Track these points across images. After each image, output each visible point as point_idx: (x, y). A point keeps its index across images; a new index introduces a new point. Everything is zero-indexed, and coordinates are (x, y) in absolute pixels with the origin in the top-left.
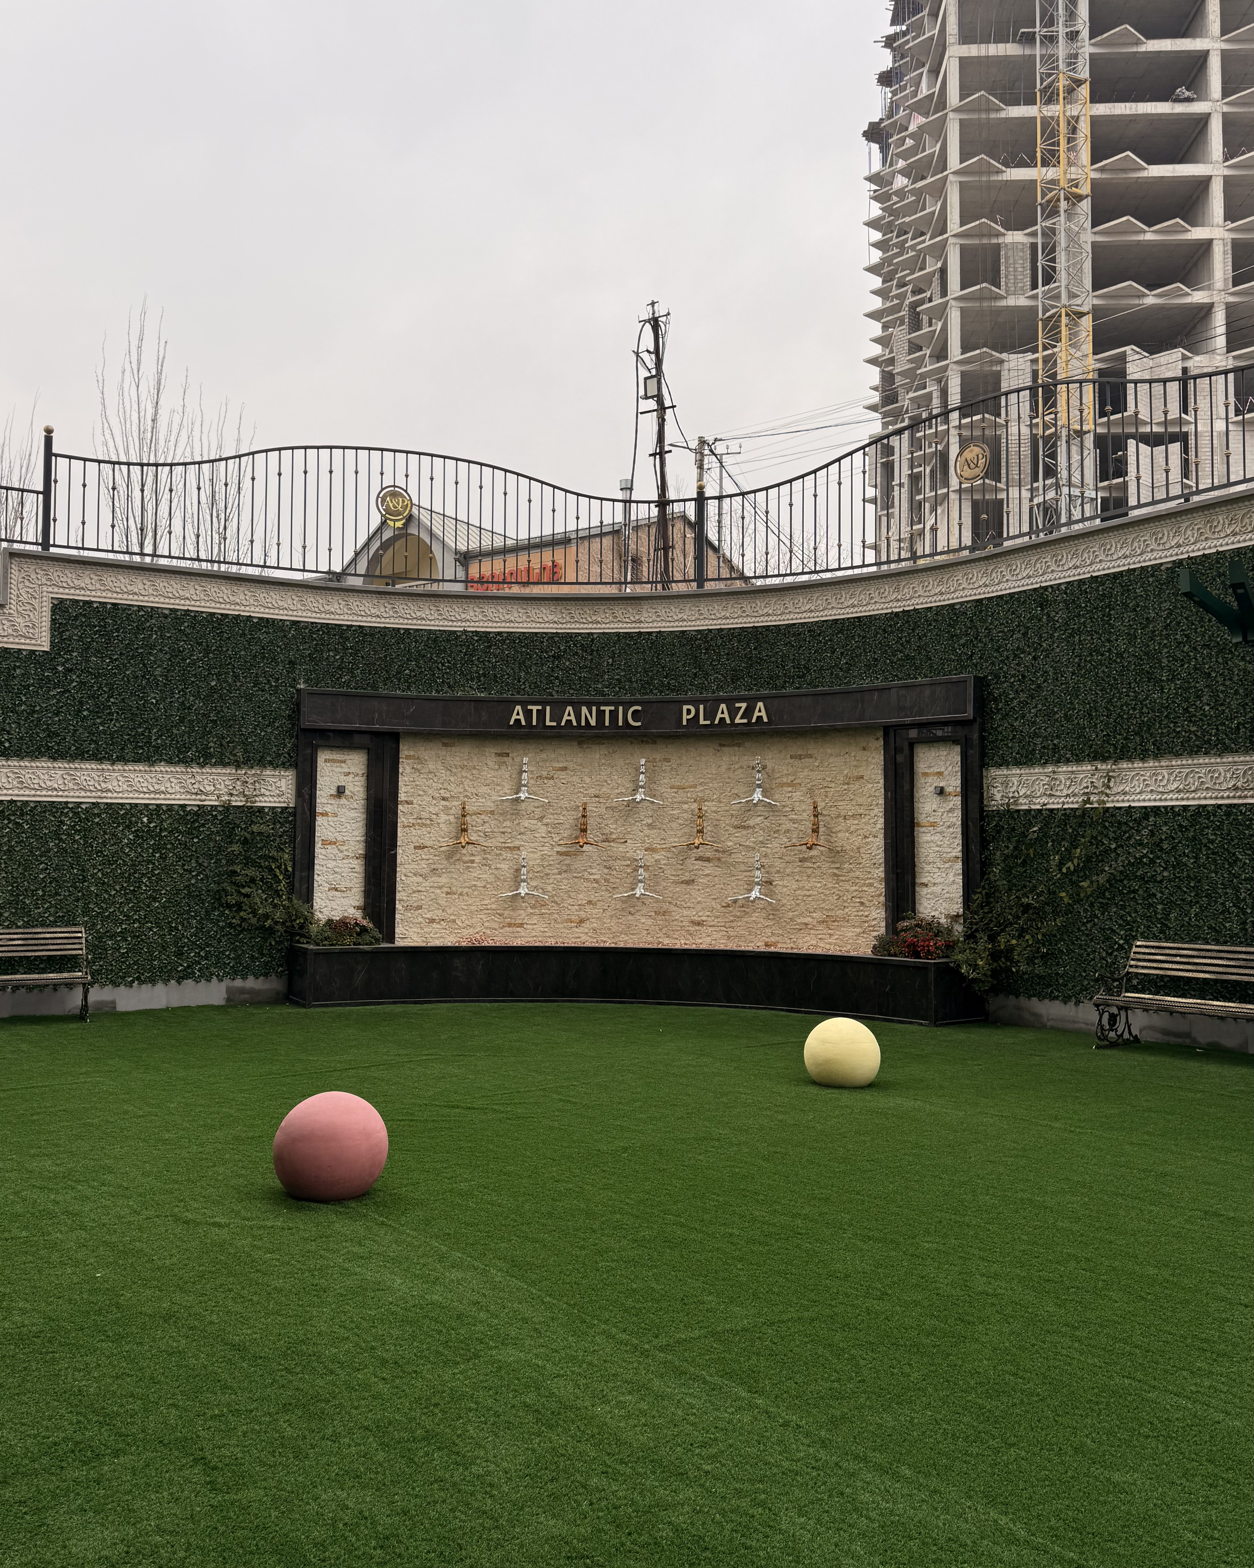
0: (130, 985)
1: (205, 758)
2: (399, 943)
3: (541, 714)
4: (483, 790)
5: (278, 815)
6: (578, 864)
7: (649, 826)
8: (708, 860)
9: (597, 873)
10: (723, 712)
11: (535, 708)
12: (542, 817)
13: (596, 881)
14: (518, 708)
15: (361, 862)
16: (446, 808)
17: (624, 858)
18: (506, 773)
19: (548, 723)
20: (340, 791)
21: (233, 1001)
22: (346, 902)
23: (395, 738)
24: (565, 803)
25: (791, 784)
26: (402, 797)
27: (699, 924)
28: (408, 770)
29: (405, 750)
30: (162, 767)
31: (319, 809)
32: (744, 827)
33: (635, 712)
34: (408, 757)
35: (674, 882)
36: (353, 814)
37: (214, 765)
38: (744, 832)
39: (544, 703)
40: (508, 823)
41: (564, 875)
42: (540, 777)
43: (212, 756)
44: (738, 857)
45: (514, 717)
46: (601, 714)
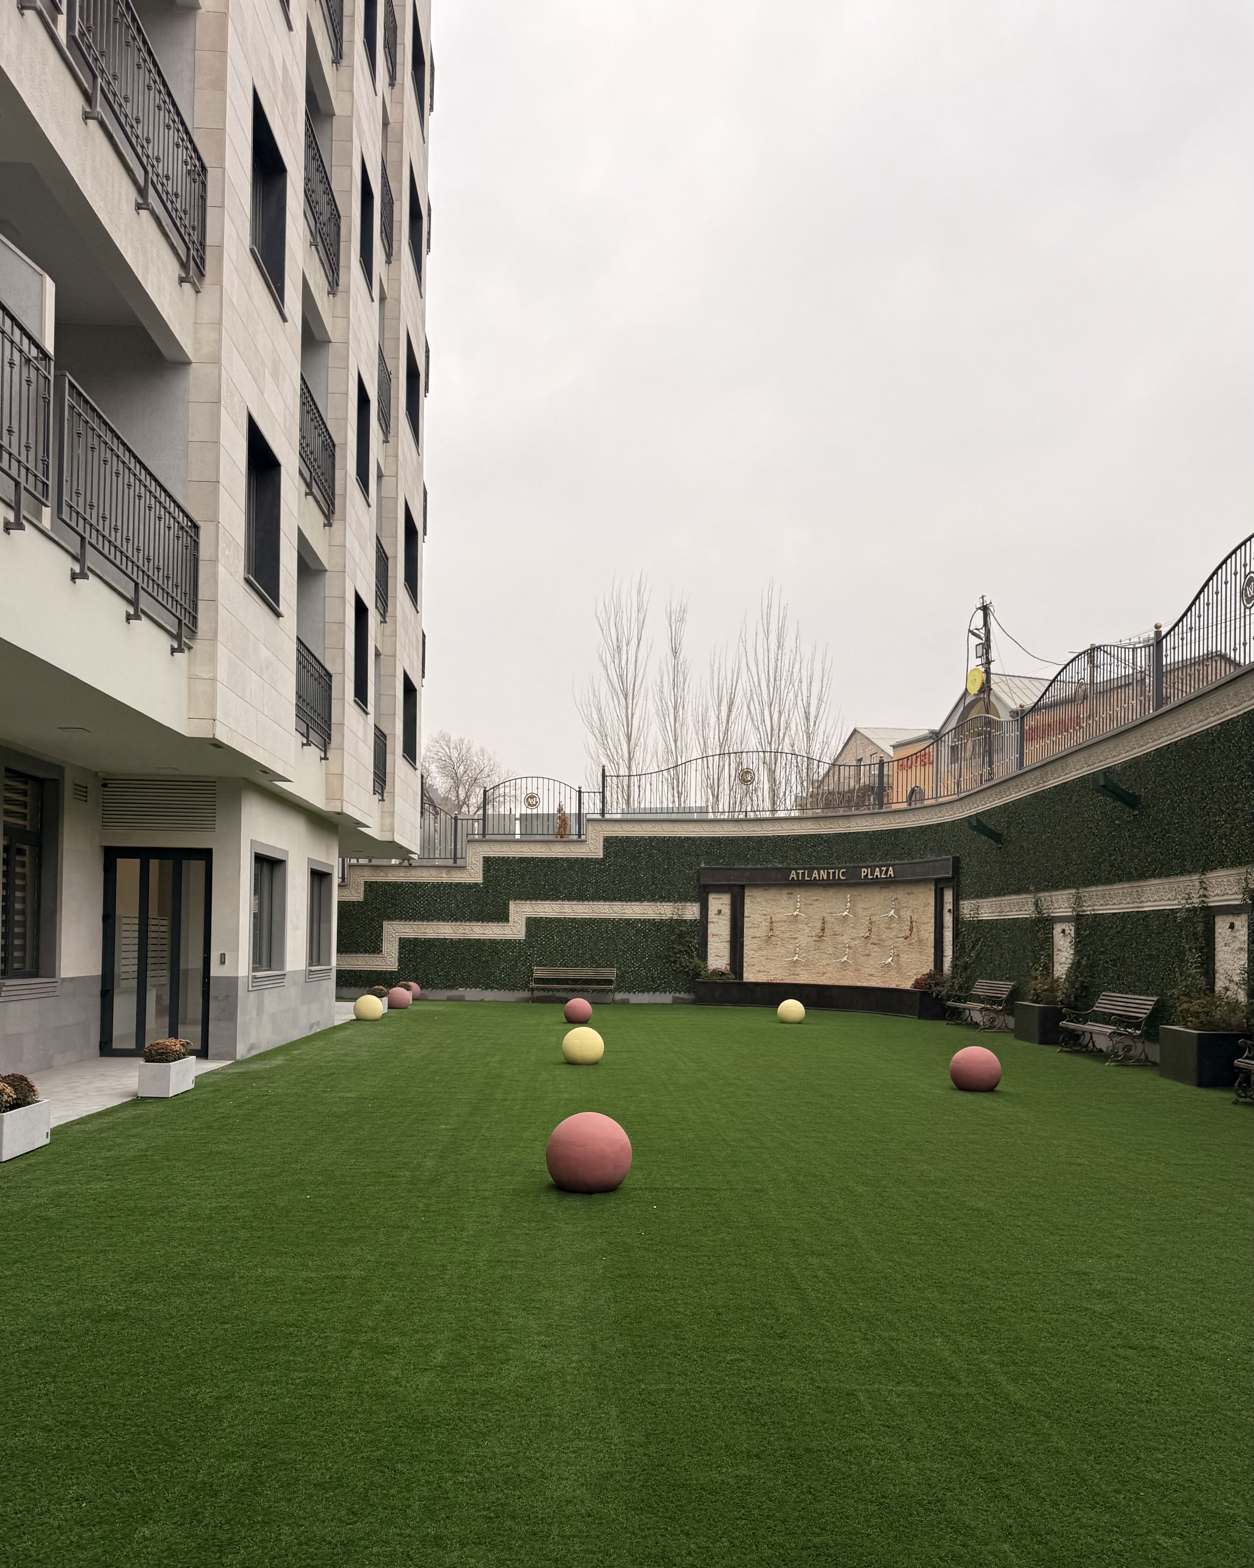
0: (634, 993)
1: (663, 899)
2: (745, 980)
3: (803, 874)
4: (782, 910)
5: (693, 923)
6: (823, 946)
7: (853, 927)
8: (875, 944)
9: (831, 950)
10: (877, 872)
11: (800, 872)
12: (808, 923)
13: (830, 954)
14: (793, 872)
15: (729, 944)
16: (765, 919)
17: (842, 943)
18: (791, 902)
19: (806, 878)
20: (720, 912)
21: (676, 1001)
22: (722, 962)
23: (743, 887)
24: (817, 917)
25: (906, 907)
26: (746, 914)
27: (872, 975)
28: (749, 902)
29: (747, 892)
30: (646, 903)
31: (709, 920)
32: (890, 928)
33: (843, 872)
34: (748, 896)
35: (862, 955)
36: (725, 922)
37: (666, 902)
38: (890, 931)
39: (804, 869)
40: (792, 926)
41: (817, 951)
42: (806, 904)
43: (665, 898)
44: (887, 943)
45: (792, 876)
46: (828, 873)
